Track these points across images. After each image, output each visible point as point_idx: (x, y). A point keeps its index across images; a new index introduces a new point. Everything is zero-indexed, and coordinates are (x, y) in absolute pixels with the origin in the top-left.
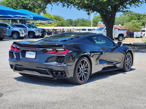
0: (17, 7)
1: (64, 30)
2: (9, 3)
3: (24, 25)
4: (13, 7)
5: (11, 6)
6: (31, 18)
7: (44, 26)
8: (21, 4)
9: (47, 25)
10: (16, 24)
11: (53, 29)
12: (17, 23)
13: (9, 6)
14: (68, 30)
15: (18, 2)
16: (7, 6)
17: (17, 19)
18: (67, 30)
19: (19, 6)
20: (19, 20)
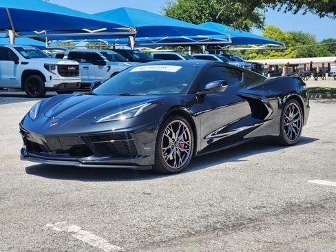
0: (201, 19)
1: (313, 66)
2: (185, 12)
3: (216, 57)
4: (191, 20)
5: (189, 16)
6: (228, 39)
7: (268, 59)
8: (208, 11)
9: (273, 56)
10: (200, 54)
11: (286, 63)
12: (202, 52)
13: (183, 18)
14: (323, 64)
15: (203, 7)
16: (179, 19)
17: (201, 45)
18: (321, 66)
19: (205, 15)
20: (205, 45)
